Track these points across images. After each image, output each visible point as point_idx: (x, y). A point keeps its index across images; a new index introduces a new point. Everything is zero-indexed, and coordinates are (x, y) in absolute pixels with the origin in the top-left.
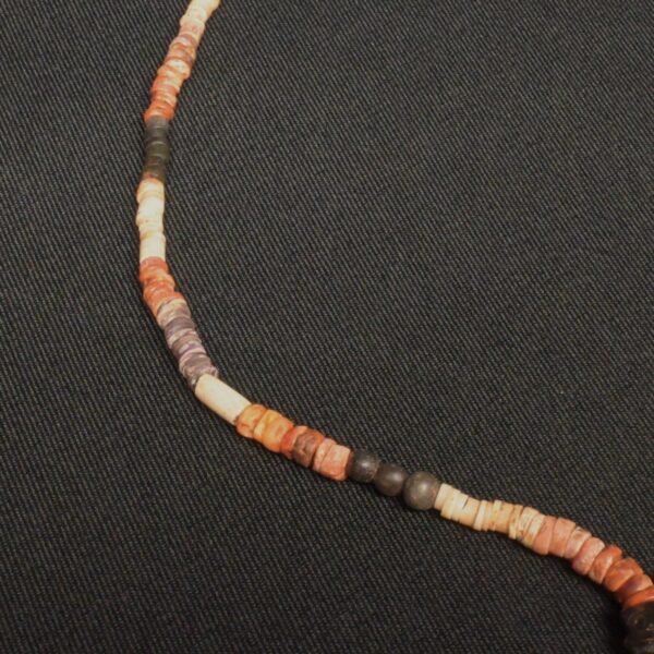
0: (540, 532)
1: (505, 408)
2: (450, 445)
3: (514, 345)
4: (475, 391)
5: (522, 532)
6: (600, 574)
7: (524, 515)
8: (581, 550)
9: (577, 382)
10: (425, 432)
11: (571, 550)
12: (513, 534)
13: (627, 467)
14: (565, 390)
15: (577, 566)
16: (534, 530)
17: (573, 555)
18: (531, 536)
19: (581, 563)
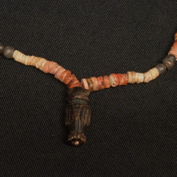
0: (45, 65)
1: (43, 29)
2: (23, 40)
3: (49, 10)
4: (34, 24)
5: (40, 65)
6: (62, 79)
7: (41, 60)
8: (57, 71)
9: (68, 22)
10: (15, 36)
11: (54, 71)
12: (37, 67)
13: (80, 48)
14: (64, 25)
15: (56, 76)
16: (43, 65)
17: (55, 73)
18: (42, 67)
19: (57, 75)
